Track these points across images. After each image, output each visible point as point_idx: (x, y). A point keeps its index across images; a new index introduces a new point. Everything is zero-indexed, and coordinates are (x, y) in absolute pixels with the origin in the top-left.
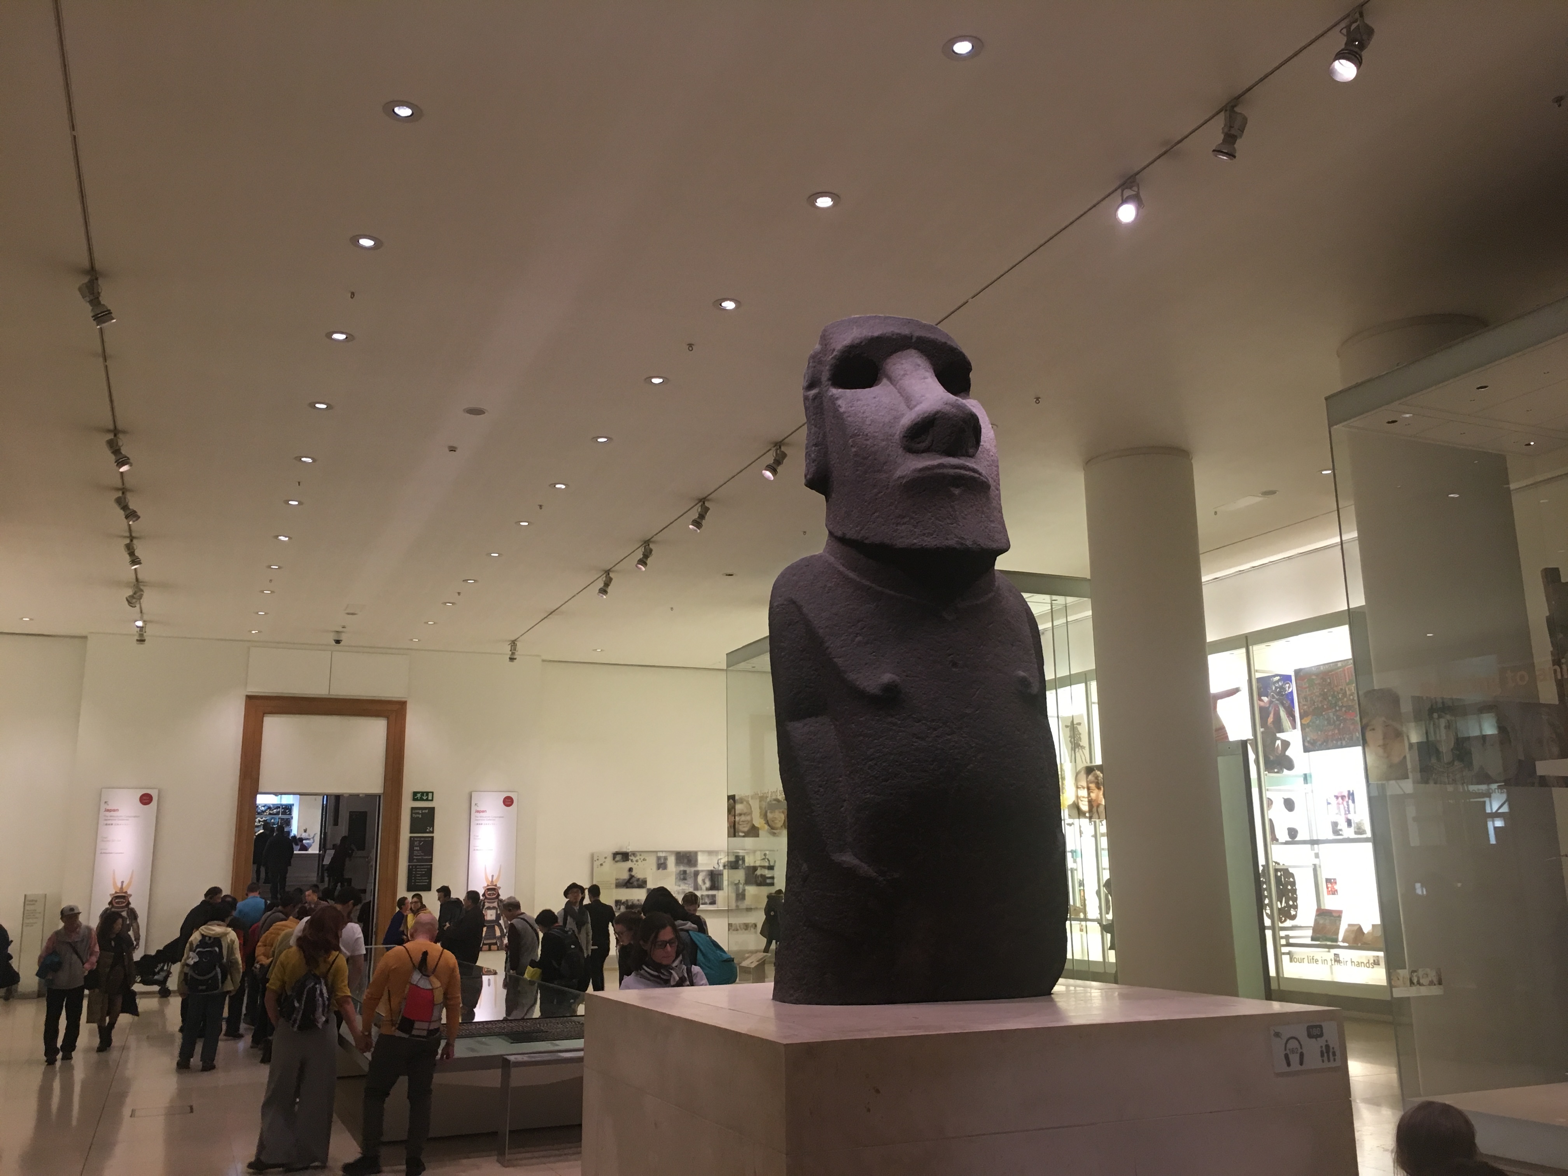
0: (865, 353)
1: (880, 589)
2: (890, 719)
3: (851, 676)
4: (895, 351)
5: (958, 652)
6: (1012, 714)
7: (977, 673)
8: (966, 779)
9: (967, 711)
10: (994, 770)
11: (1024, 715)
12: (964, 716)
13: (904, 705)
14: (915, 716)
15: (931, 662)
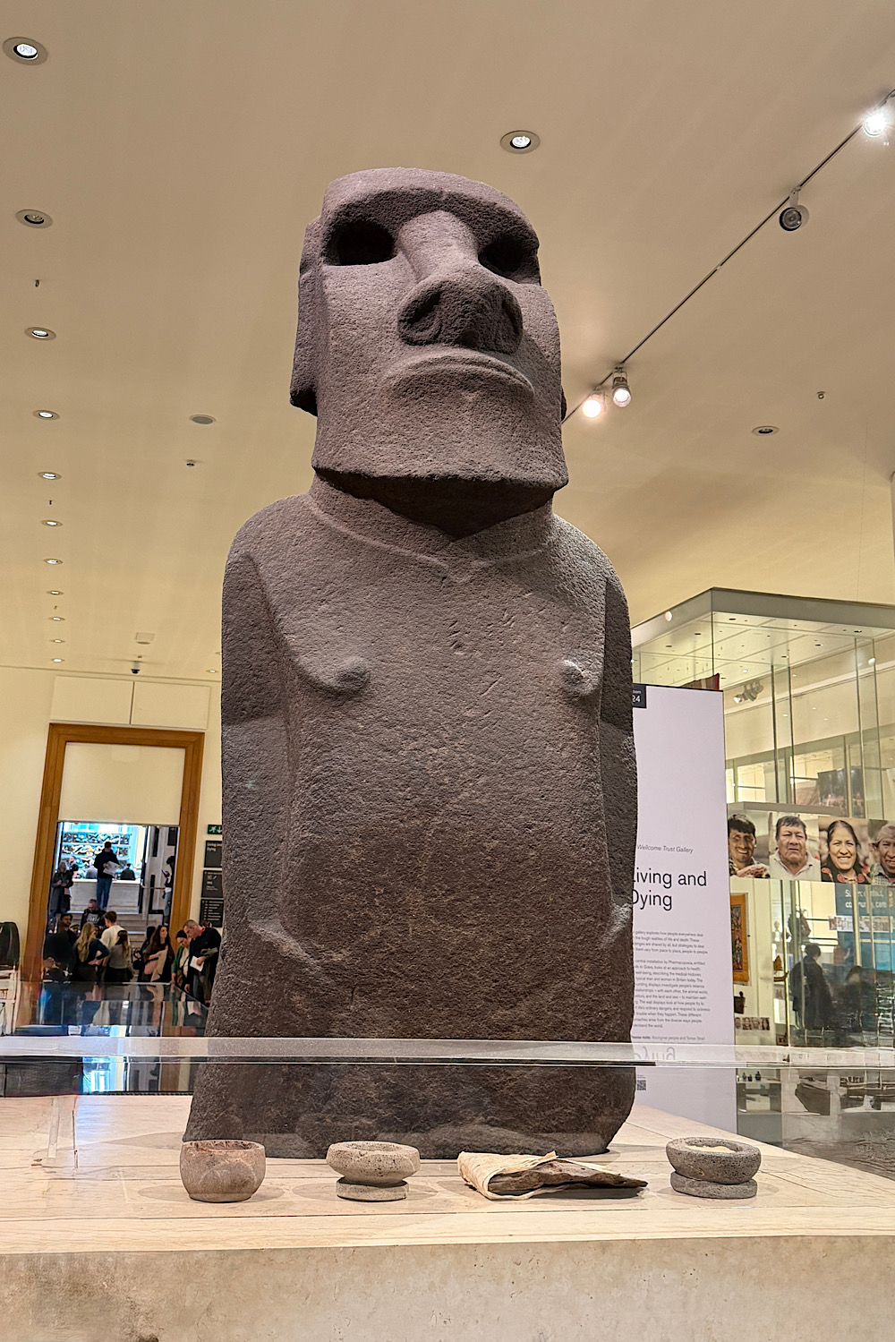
0: (370, 216)
1: (360, 538)
2: (349, 722)
3: (303, 660)
4: (417, 213)
5: (467, 629)
6: (543, 721)
7: (494, 660)
8: (455, 814)
9: (468, 715)
10: (503, 803)
11: (566, 724)
12: (463, 722)
13: (372, 702)
14: (385, 718)
15: (423, 641)
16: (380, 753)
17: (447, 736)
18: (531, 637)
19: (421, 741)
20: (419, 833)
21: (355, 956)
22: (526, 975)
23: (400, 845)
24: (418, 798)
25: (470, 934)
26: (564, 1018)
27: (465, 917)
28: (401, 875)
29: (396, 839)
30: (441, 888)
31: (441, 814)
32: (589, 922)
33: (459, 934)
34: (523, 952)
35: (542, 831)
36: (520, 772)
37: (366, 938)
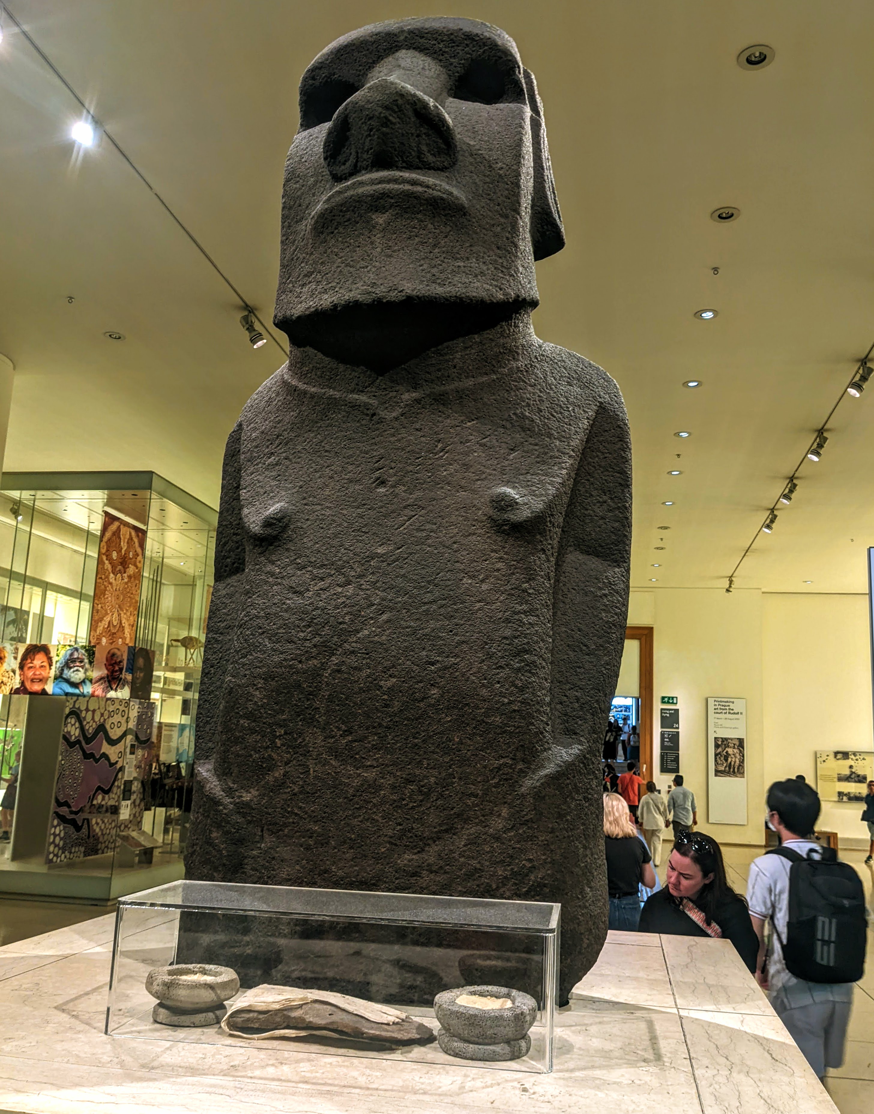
0: (334, 74)
1: (303, 387)
3: (245, 512)
4: (379, 59)
5: (393, 465)
6: (464, 553)
7: (418, 494)
8: (353, 652)
9: (379, 551)
10: (405, 640)
11: (492, 554)
12: (373, 559)
13: (290, 545)
14: (299, 561)
15: (346, 481)
16: (291, 595)
17: (353, 574)
18: (467, 466)
19: (328, 581)
20: (316, 674)
21: (262, 796)
22: (432, 819)
23: (298, 686)
24: (318, 638)
25: (370, 775)
26: (478, 866)
27: (364, 758)
28: (299, 716)
29: (294, 680)
30: (339, 729)
31: (338, 653)
32: (505, 764)
33: (359, 775)
34: (427, 795)
35: (446, 668)
36: (427, 607)
37: (271, 779)
